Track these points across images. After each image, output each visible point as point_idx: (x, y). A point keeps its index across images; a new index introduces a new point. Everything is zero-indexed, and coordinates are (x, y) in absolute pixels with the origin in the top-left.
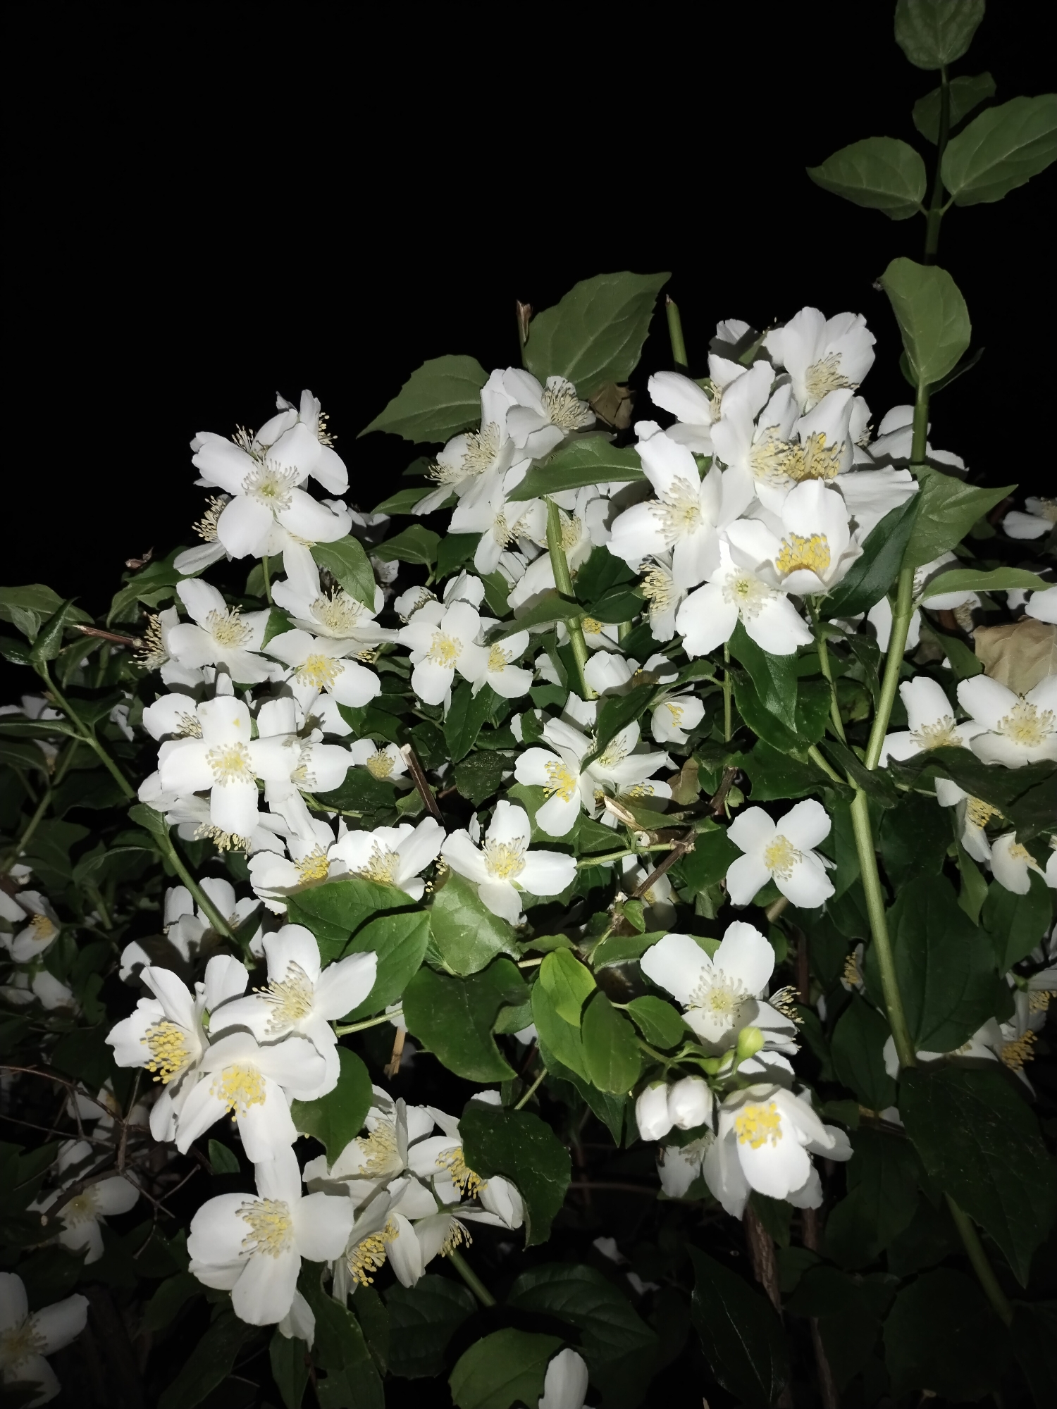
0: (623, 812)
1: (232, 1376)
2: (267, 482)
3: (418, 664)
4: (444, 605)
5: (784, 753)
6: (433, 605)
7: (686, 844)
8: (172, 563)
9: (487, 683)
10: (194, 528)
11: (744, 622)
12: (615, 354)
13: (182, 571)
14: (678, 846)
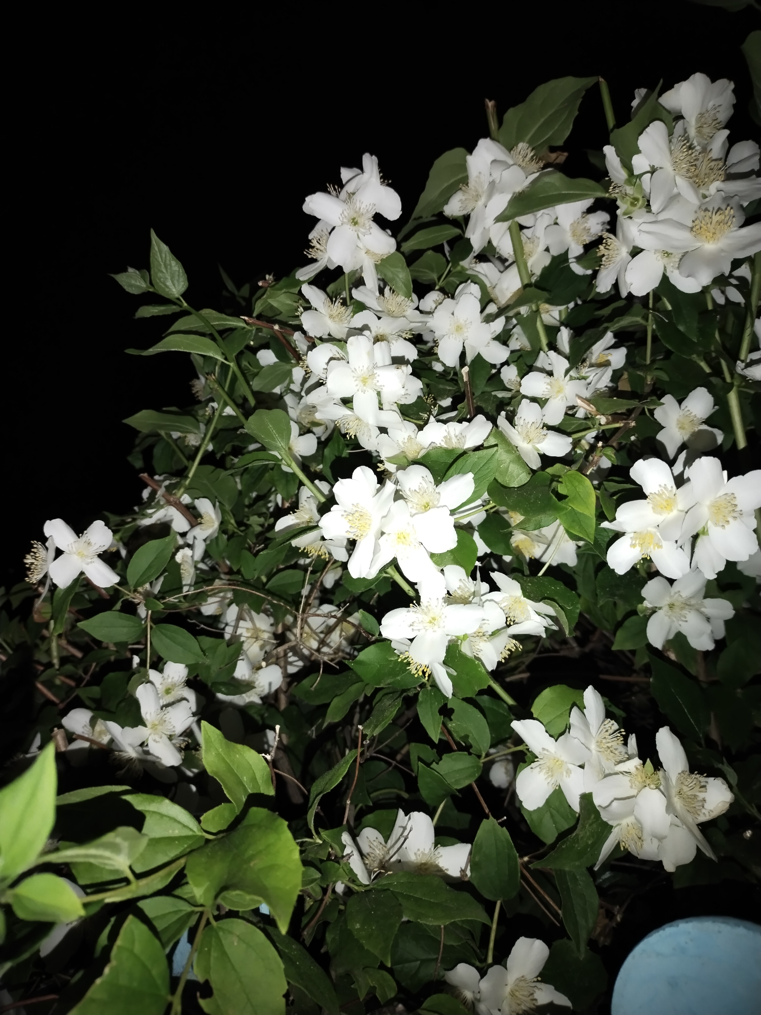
0: (589, 406)
1: (375, 755)
2: (355, 216)
3: (441, 340)
4: (455, 301)
5: (688, 358)
6: (448, 301)
7: (630, 421)
8: (295, 276)
9: (479, 353)
10: (305, 253)
11: (668, 274)
12: (556, 128)
13: (301, 279)
14: (625, 424)
